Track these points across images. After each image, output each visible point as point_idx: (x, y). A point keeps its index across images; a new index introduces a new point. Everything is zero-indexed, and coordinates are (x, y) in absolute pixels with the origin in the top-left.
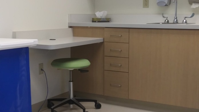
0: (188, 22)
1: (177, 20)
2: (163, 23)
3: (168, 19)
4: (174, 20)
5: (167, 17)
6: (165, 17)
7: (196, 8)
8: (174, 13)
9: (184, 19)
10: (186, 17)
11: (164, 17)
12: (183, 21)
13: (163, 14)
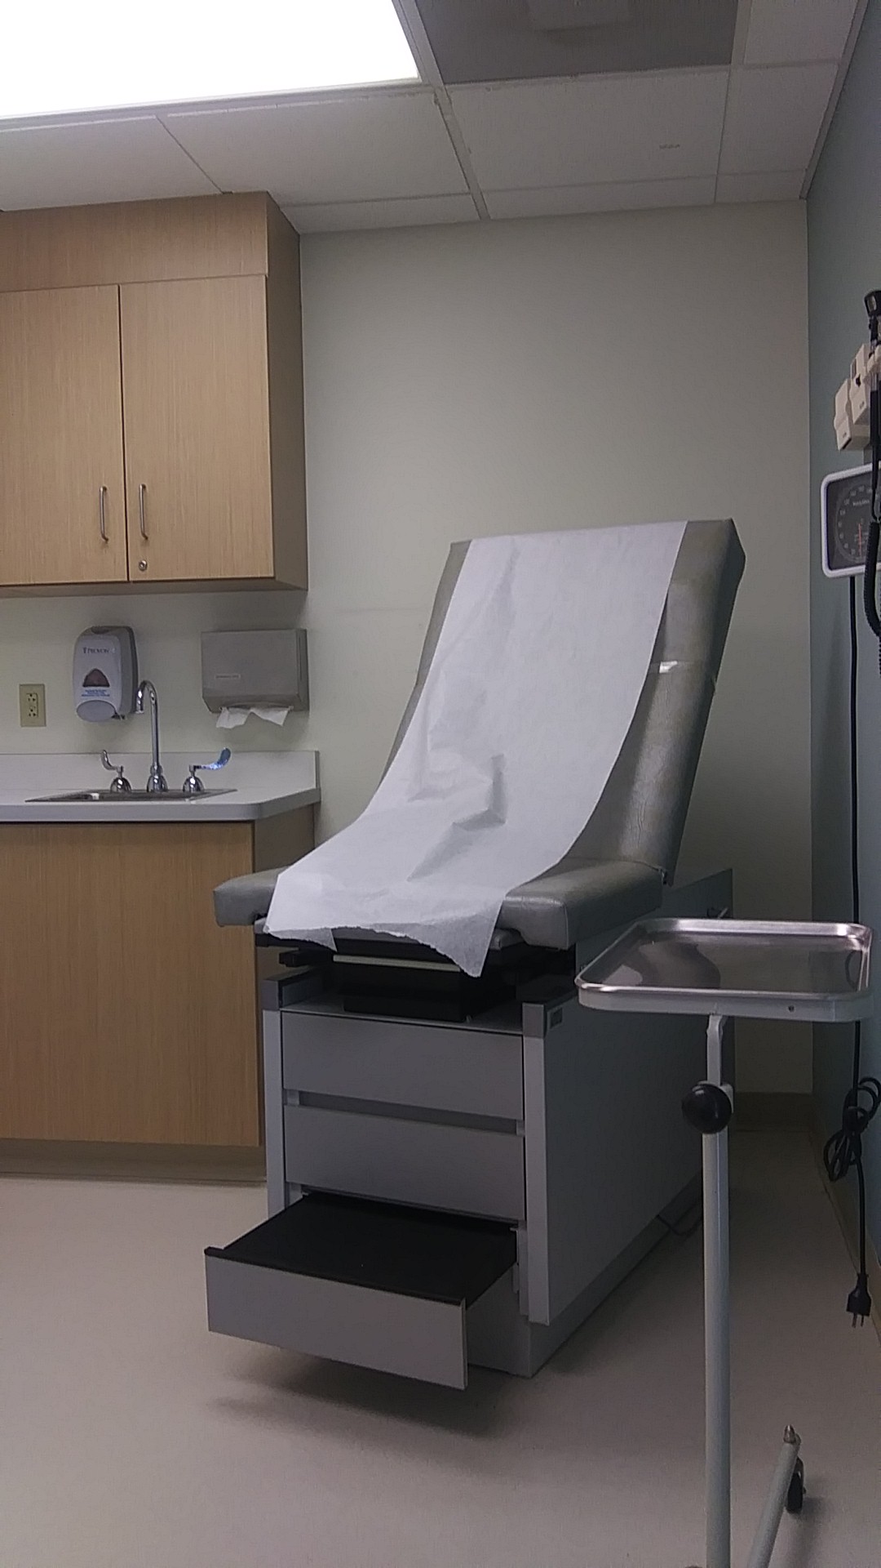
0: (205, 786)
1: (161, 779)
2: (104, 797)
3: (124, 776)
4: (152, 777)
5: (122, 768)
6: (113, 768)
7: (236, 727)
8: (150, 749)
9: (190, 775)
10: (198, 767)
11: (109, 766)
12: (188, 780)
13: (104, 754)
